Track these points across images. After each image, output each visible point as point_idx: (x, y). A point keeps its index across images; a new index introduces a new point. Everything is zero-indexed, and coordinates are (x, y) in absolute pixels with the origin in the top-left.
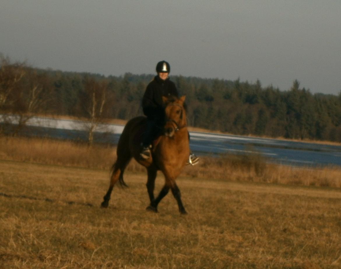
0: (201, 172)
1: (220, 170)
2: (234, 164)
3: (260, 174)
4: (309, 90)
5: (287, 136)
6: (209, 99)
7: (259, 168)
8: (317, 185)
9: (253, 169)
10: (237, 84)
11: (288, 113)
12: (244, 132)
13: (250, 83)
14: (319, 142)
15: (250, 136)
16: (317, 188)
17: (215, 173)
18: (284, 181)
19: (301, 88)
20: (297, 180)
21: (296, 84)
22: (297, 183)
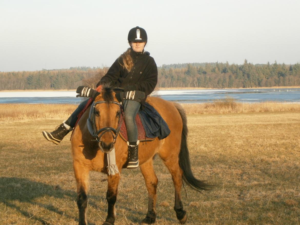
0: (205, 111)
1: (214, 109)
2: (221, 105)
3: (234, 109)
4: (252, 63)
5: (244, 87)
6: (205, 73)
7: (233, 106)
8: (263, 111)
9: (230, 107)
10: (217, 64)
11: (243, 76)
12: (223, 87)
13: (223, 63)
14: (260, 88)
15: (226, 89)
16: (263, 113)
17: (212, 111)
18: (246, 111)
19: (248, 62)
20: (252, 110)
21: (246, 61)
22: (252, 112)
